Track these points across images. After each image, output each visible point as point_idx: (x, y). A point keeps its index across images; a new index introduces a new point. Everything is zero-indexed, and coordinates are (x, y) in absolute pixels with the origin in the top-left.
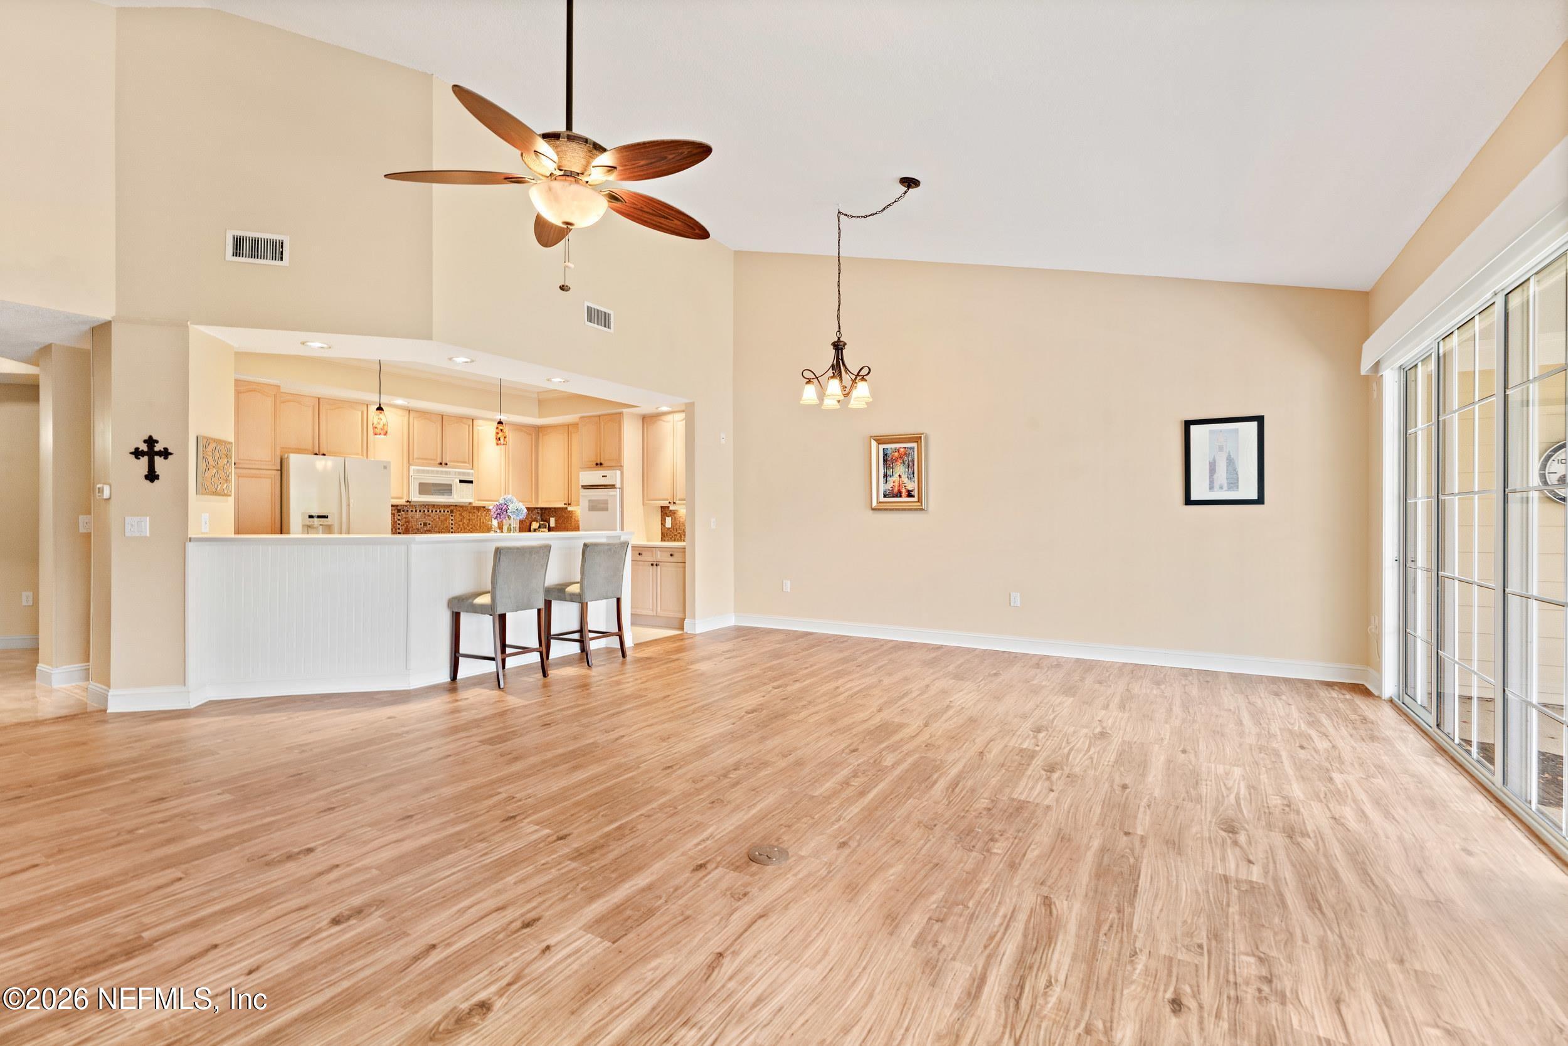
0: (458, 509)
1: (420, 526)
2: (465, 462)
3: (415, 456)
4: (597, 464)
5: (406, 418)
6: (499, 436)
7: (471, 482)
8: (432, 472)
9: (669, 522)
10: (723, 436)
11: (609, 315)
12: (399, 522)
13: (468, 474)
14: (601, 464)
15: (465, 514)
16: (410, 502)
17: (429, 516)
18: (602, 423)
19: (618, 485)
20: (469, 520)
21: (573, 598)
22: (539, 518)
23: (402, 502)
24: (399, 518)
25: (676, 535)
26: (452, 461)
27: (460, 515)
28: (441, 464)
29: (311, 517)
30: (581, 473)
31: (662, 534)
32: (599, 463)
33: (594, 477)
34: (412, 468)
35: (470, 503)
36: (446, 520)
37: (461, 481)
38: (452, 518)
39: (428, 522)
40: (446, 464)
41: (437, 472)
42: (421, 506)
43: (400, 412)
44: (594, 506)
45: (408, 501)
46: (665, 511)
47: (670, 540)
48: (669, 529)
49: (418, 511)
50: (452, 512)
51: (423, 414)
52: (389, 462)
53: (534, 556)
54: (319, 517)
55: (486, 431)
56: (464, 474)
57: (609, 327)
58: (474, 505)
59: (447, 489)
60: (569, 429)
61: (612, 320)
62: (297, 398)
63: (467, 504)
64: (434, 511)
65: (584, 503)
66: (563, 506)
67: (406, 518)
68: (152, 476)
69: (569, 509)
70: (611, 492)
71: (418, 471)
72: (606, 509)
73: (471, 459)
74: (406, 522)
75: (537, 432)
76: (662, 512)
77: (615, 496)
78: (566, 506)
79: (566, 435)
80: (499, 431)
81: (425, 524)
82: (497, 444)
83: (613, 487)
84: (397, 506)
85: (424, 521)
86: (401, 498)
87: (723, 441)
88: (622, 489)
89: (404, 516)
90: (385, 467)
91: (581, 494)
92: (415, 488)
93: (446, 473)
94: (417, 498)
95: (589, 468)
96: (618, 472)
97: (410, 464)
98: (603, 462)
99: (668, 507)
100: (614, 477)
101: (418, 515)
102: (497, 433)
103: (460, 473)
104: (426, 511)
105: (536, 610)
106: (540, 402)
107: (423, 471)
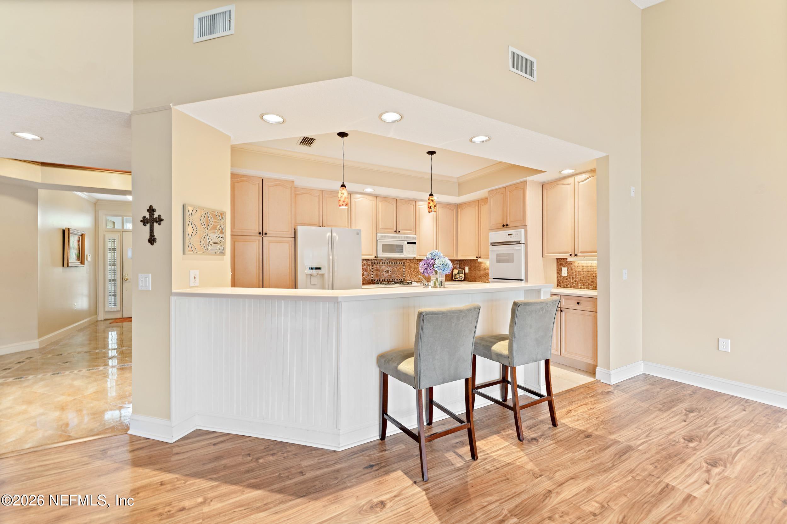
0: (408, 261)
1: (385, 273)
2: (411, 230)
3: (380, 227)
4: (503, 226)
5: (374, 202)
6: (430, 205)
7: (415, 243)
8: (391, 237)
9: (564, 272)
10: (633, 189)
11: (532, 63)
12: (372, 270)
13: (413, 238)
14: (507, 225)
15: (412, 265)
16: (377, 257)
17: (390, 266)
18: (508, 193)
19: (523, 241)
20: (414, 268)
21: (498, 357)
22: (458, 267)
23: (372, 257)
24: (372, 267)
25: (572, 283)
26: (403, 230)
27: (409, 265)
28: (396, 231)
29: (312, 268)
30: (490, 233)
31: (558, 281)
32: (505, 224)
33: (502, 235)
34: (378, 234)
35: (414, 258)
36: (400, 269)
37: (409, 243)
38: (404, 267)
39: (390, 270)
40: (399, 232)
41: (393, 237)
42: (385, 259)
43: (371, 198)
44: (500, 259)
45: (375, 257)
46: (561, 262)
47: (566, 286)
48: (565, 277)
49: (383, 263)
50: (404, 263)
51: (385, 198)
52: (361, 230)
53: (461, 321)
54: (317, 268)
55: (423, 207)
56: (410, 238)
57: (532, 76)
58: (416, 259)
59: (400, 248)
60: (480, 203)
61: (535, 68)
62: (309, 191)
63: (413, 258)
64: (393, 263)
65: (493, 256)
66: (475, 258)
67: (376, 267)
68: (152, 240)
69: (479, 260)
70: (517, 247)
71: (382, 237)
72: (512, 261)
73: (415, 229)
74: (377, 270)
75: (457, 207)
76: (557, 262)
77: (520, 250)
78: (477, 259)
79: (477, 208)
80: (430, 201)
81: (388, 272)
82: (429, 212)
83: (518, 243)
84: (371, 260)
85: (387, 269)
86: (371, 255)
87: (633, 194)
88: (526, 244)
89: (375, 266)
90: (358, 234)
91: (490, 249)
92: (380, 248)
93: (399, 237)
94: (382, 255)
95: (498, 229)
96: (523, 231)
97: (377, 233)
98: (508, 223)
99: (567, 259)
100: (519, 234)
101: (384, 266)
102: (429, 203)
103: (407, 237)
104: (388, 263)
105: (463, 380)
106: (459, 184)
107: (385, 237)
